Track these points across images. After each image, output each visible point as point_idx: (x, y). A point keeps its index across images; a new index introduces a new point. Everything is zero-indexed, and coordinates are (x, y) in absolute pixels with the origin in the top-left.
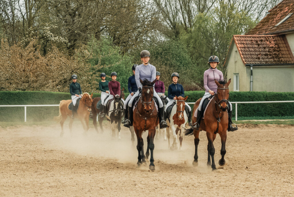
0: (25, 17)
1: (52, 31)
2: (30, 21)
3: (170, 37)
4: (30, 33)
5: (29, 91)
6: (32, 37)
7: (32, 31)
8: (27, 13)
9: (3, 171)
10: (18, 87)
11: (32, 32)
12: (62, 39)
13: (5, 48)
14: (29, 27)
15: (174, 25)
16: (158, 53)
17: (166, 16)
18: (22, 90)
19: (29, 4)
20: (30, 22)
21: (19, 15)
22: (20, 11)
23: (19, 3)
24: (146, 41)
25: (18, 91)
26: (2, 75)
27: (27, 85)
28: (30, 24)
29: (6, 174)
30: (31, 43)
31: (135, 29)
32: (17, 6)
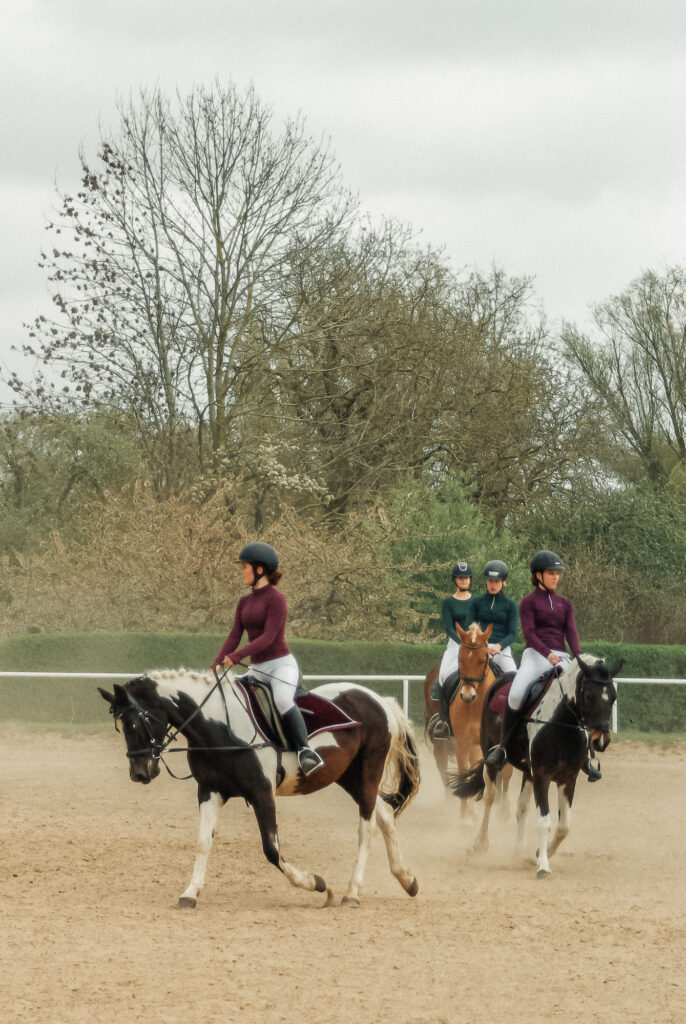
0: (206, 416)
1: (282, 458)
2: (219, 428)
3: (633, 480)
4: (216, 463)
5: (207, 634)
6: (223, 475)
7: (225, 456)
8: (210, 405)
9: (124, 871)
10: (177, 620)
11: (226, 460)
12: (311, 484)
13: (145, 505)
14: (215, 447)
15: (646, 446)
16: (595, 528)
17: (623, 416)
18: (190, 630)
19: (218, 379)
20: (219, 430)
21: (190, 411)
22: (193, 399)
23: (189, 376)
24: (562, 490)
25: (176, 633)
26: (135, 584)
27: (202, 615)
28: (218, 437)
29: (132, 877)
30: (219, 494)
31: (524, 455)
32: (183, 387)
